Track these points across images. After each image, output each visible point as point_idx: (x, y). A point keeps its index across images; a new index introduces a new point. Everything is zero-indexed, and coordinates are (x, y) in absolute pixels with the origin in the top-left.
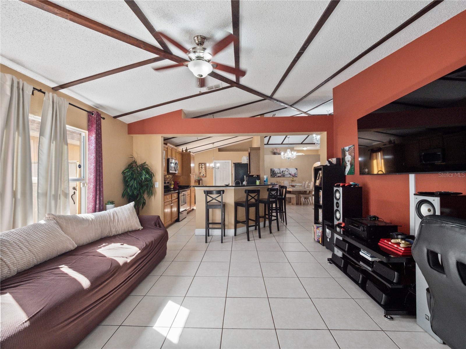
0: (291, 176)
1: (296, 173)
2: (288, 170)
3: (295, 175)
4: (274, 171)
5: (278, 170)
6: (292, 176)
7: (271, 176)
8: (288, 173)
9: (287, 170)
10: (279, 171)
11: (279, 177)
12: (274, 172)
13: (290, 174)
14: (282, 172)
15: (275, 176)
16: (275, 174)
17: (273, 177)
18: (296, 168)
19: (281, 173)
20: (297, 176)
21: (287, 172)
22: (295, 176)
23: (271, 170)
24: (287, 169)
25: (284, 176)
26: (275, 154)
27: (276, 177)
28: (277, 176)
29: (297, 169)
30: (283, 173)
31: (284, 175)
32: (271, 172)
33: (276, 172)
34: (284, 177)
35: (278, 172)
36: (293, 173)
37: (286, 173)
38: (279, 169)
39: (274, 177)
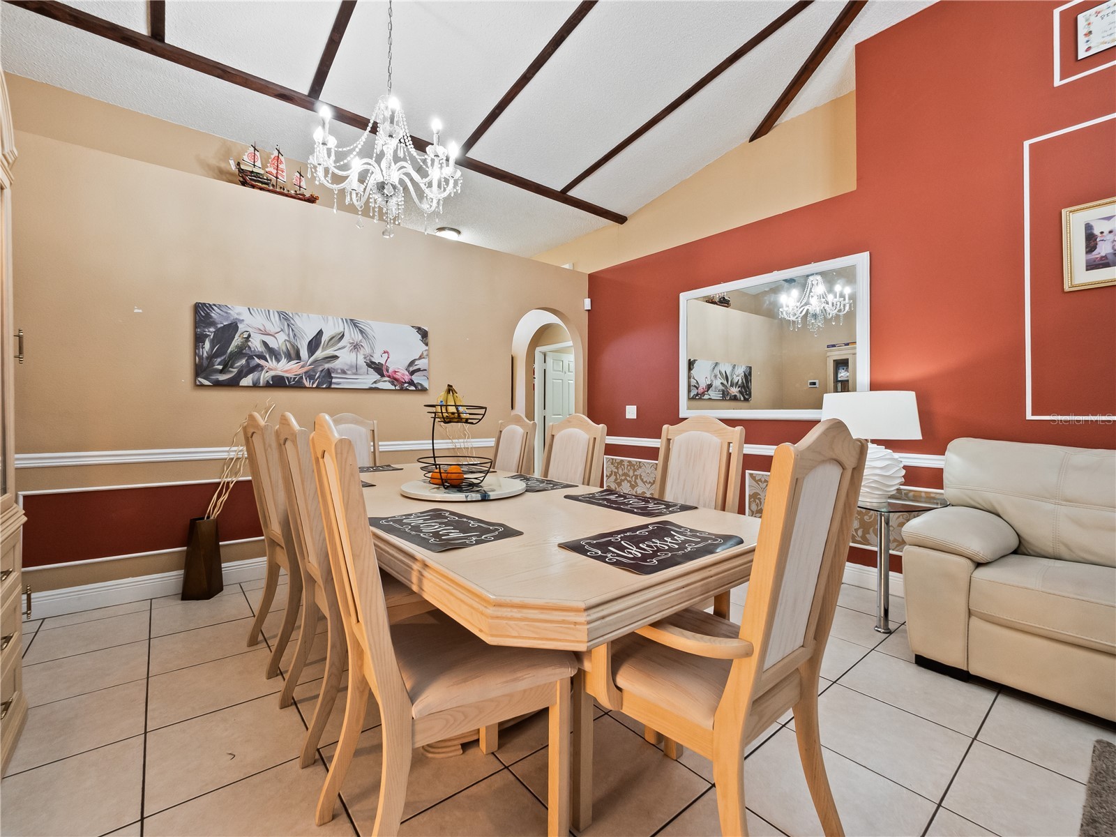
0: (380, 385)
1: (421, 364)
2: (362, 332)
3: (416, 379)
4: (233, 327)
5: (274, 324)
6: (394, 380)
7: (201, 369)
8: (361, 362)
9: (352, 335)
10: (282, 337)
11: (279, 383)
12: (237, 341)
13: (378, 369)
14: (314, 345)
15: (242, 374)
16: (240, 353)
17: (218, 384)
18: (419, 329)
19: (304, 353)
20: (426, 385)
21: (356, 347)
22: (411, 383)
23: (202, 314)
24: (354, 323)
25: (325, 380)
26: (247, 179)
27: (256, 386)
28: (264, 377)
29: (424, 335)
30: (319, 354)
31: (328, 374)
32: (199, 339)
33: (256, 344)
34: (329, 388)
35: (273, 343)
36: (397, 365)
37: (346, 358)
38: (284, 316)
39: (233, 383)
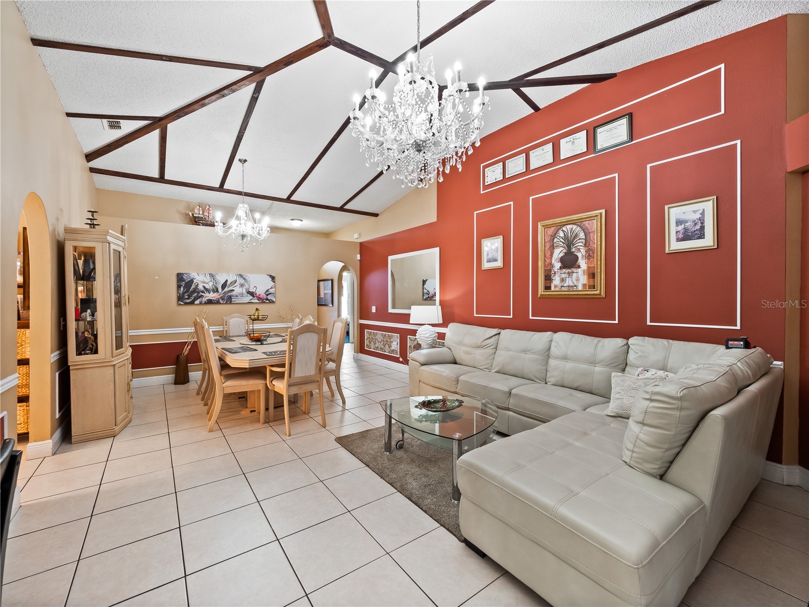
0: (253, 301)
1: (272, 291)
2: (244, 279)
3: (269, 297)
4: (192, 281)
5: (208, 279)
6: (259, 298)
7: (180, 298)
8: (244, 291)
9: (240, 281)
10: (211, 284)
11: (210, 302)
12: (193, 286)
13: (252, 294)
14: (224, 286)
15: (195, 299)
16: (195, 291)
17: (186, 304)
18: (271, 276)
19: (220, 290)
20: (274, 300)
21: (242, 285)
22: (267, 299)
23: (180, 277)
24: (241, 276)
25: (229, 300)
26: (196, 221)
27: (201, 303)
28: (204, 300)
29: (273, 278)
30: (226, 289)
31: (230, 297)
32: (179, 287)
33: (201, 287)
34: (231, 303)
35: (207, 286)
36: (261, 291)
37: (238, 290)
38: (212, 275)
39: (192, 303)
